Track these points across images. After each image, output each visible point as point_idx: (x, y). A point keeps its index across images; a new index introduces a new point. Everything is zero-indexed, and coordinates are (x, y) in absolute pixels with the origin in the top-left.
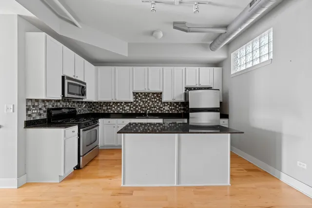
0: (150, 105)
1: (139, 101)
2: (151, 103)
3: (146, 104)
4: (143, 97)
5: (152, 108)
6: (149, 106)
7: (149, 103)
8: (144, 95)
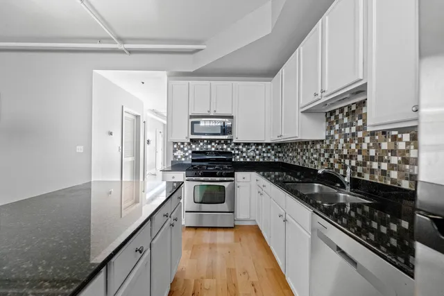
0: (365, 146)
1: (337, 137)
2: (367, 139)
3: (353, 146)
4: (346, 120)
5: (372, 159)
6: (360, 152)
7: (361, 140)
8: (348, 115)
